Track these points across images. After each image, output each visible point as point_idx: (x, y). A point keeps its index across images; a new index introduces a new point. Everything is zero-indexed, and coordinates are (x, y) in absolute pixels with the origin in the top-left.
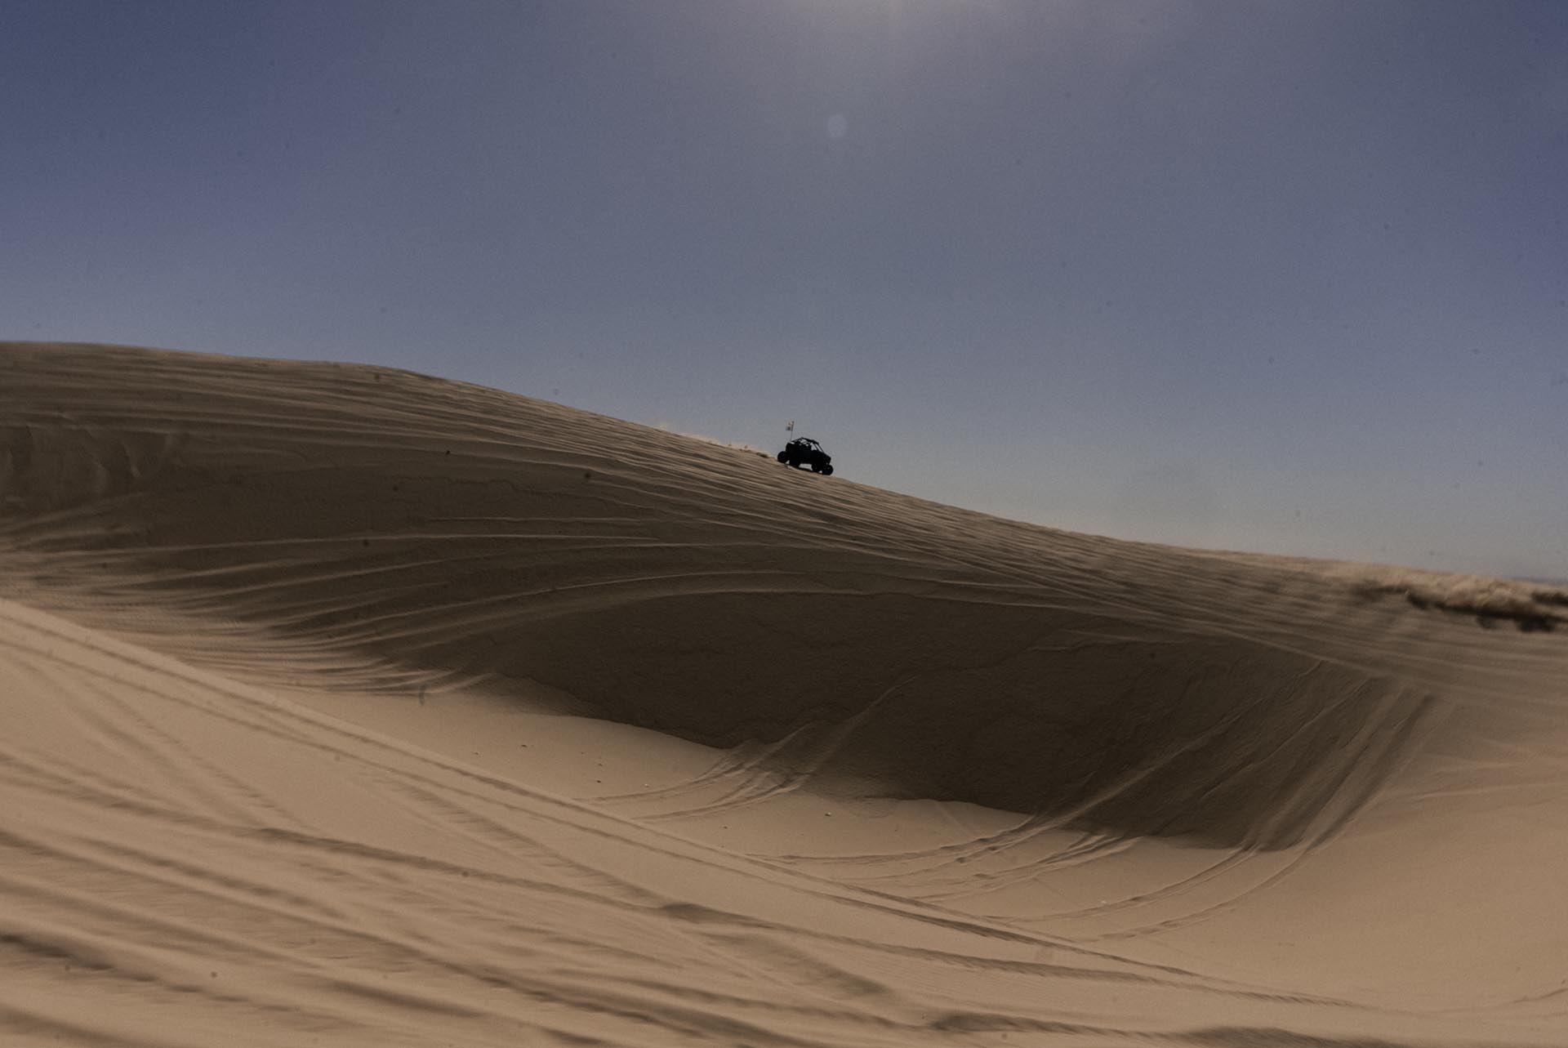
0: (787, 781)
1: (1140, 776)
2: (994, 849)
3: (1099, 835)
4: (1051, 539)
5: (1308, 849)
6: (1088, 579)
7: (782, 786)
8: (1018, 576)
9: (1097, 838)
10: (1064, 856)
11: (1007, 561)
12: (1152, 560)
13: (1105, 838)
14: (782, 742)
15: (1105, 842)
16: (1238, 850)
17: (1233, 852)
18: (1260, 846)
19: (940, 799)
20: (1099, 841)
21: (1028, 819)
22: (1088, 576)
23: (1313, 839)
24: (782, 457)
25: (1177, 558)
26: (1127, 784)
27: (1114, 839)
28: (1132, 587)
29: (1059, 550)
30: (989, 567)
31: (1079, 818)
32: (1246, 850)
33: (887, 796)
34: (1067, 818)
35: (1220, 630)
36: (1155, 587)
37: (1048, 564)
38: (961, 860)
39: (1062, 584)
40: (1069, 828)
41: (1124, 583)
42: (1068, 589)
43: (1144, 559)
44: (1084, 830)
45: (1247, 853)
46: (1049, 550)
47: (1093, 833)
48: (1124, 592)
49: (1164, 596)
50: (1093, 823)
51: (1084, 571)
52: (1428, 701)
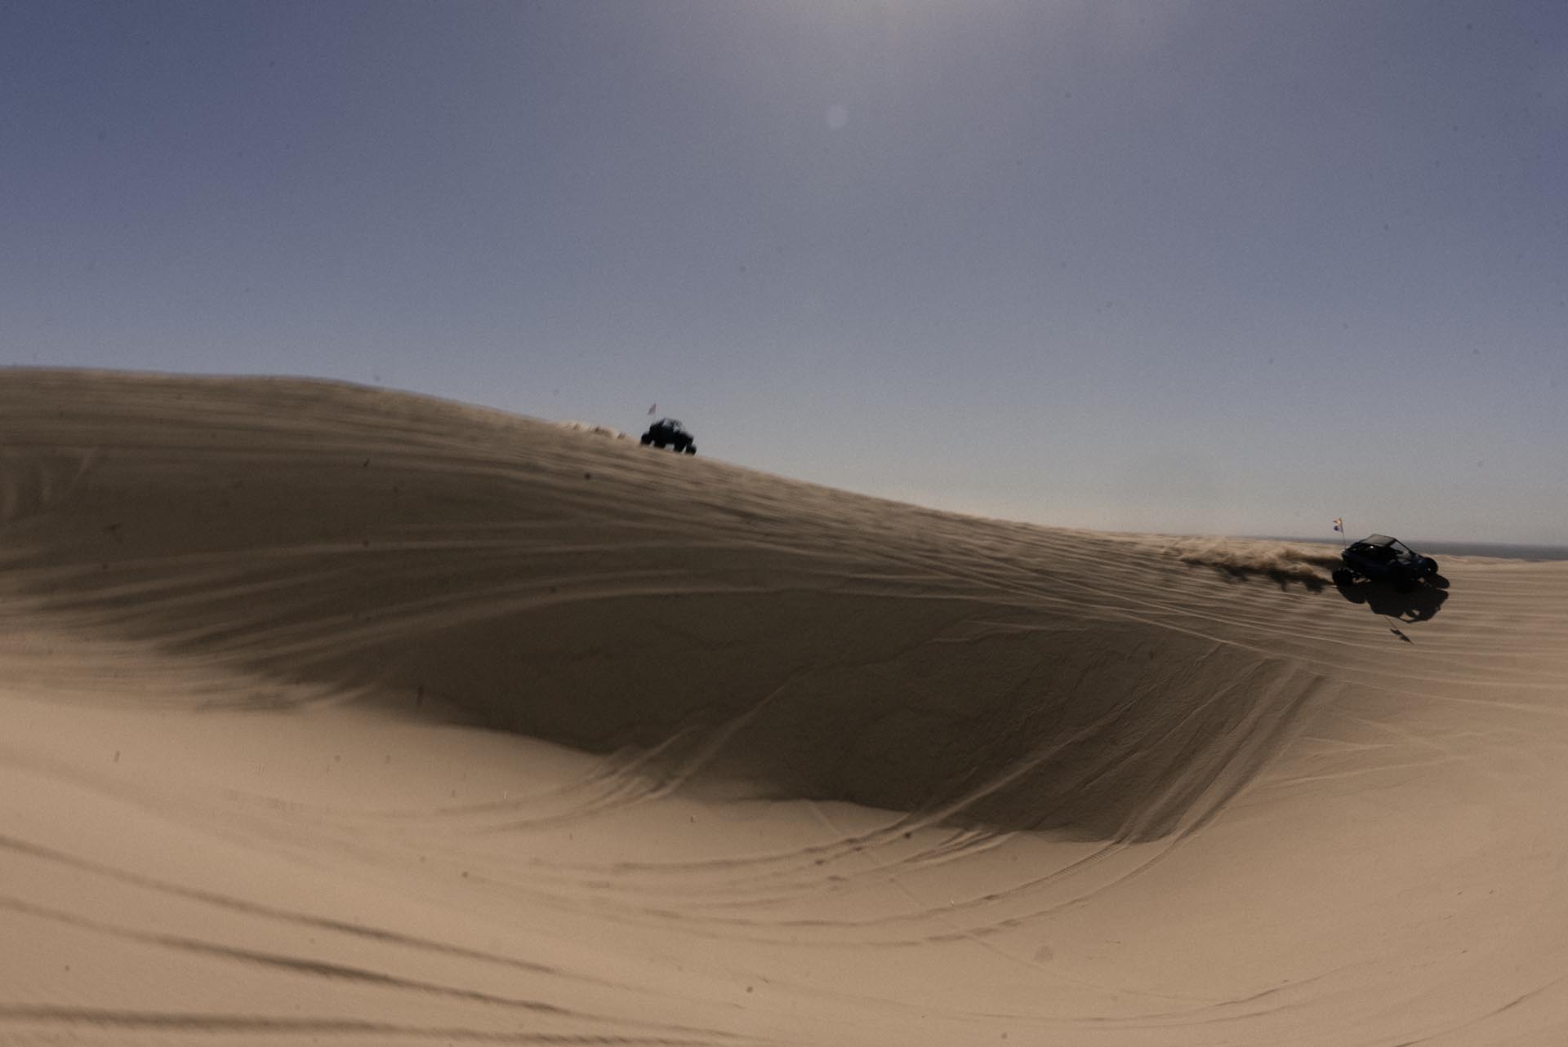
0: (661, 785)
1: (1023, 768)
2: (858, 849)
3: (973, 831)
4: (972, 529)
5: (1178, 839)
6: (998, 568)
7: (654, 790)
8: (928, 566)
9: (969, 835)
10: (931, 854)
11: (920, 553)
12: (1070, 546)
13: (980, 834)
14: (664, 745)
15: (977, 838)
16: (1112, 842)
17: (1109, 843)
18: (1134, 837)
19: (815, 799)
20: (972, 837)
21: (904, 816)
22: (1001, 564)
23: (1184, 830)
24: (646, 439)
25: (1094, 543)
26: (1009, 779)
27: (990, 834)
28: (1044, 573)
29: (977, 539)
30: (903, 560)
31: (956, 814)
32: (1119, 842)
33: (760, 797)
34: (943, 815)
35: (1123, 615)
36: (1068, 574)
37: (963, 554)
38: (820, 862)
39: (974, 574)
40: (945, 824)
41: (1036, 571)
42: (979, 579)
43: (1066, 545)
44: (957, 826)
45: (1119, 845)
46: (968, 540)
47: (967, 829)
48: (1036, 579)
49: (1075, 582)
50: (967, 820)
51: (997, 559)
52: (1319, 680)
